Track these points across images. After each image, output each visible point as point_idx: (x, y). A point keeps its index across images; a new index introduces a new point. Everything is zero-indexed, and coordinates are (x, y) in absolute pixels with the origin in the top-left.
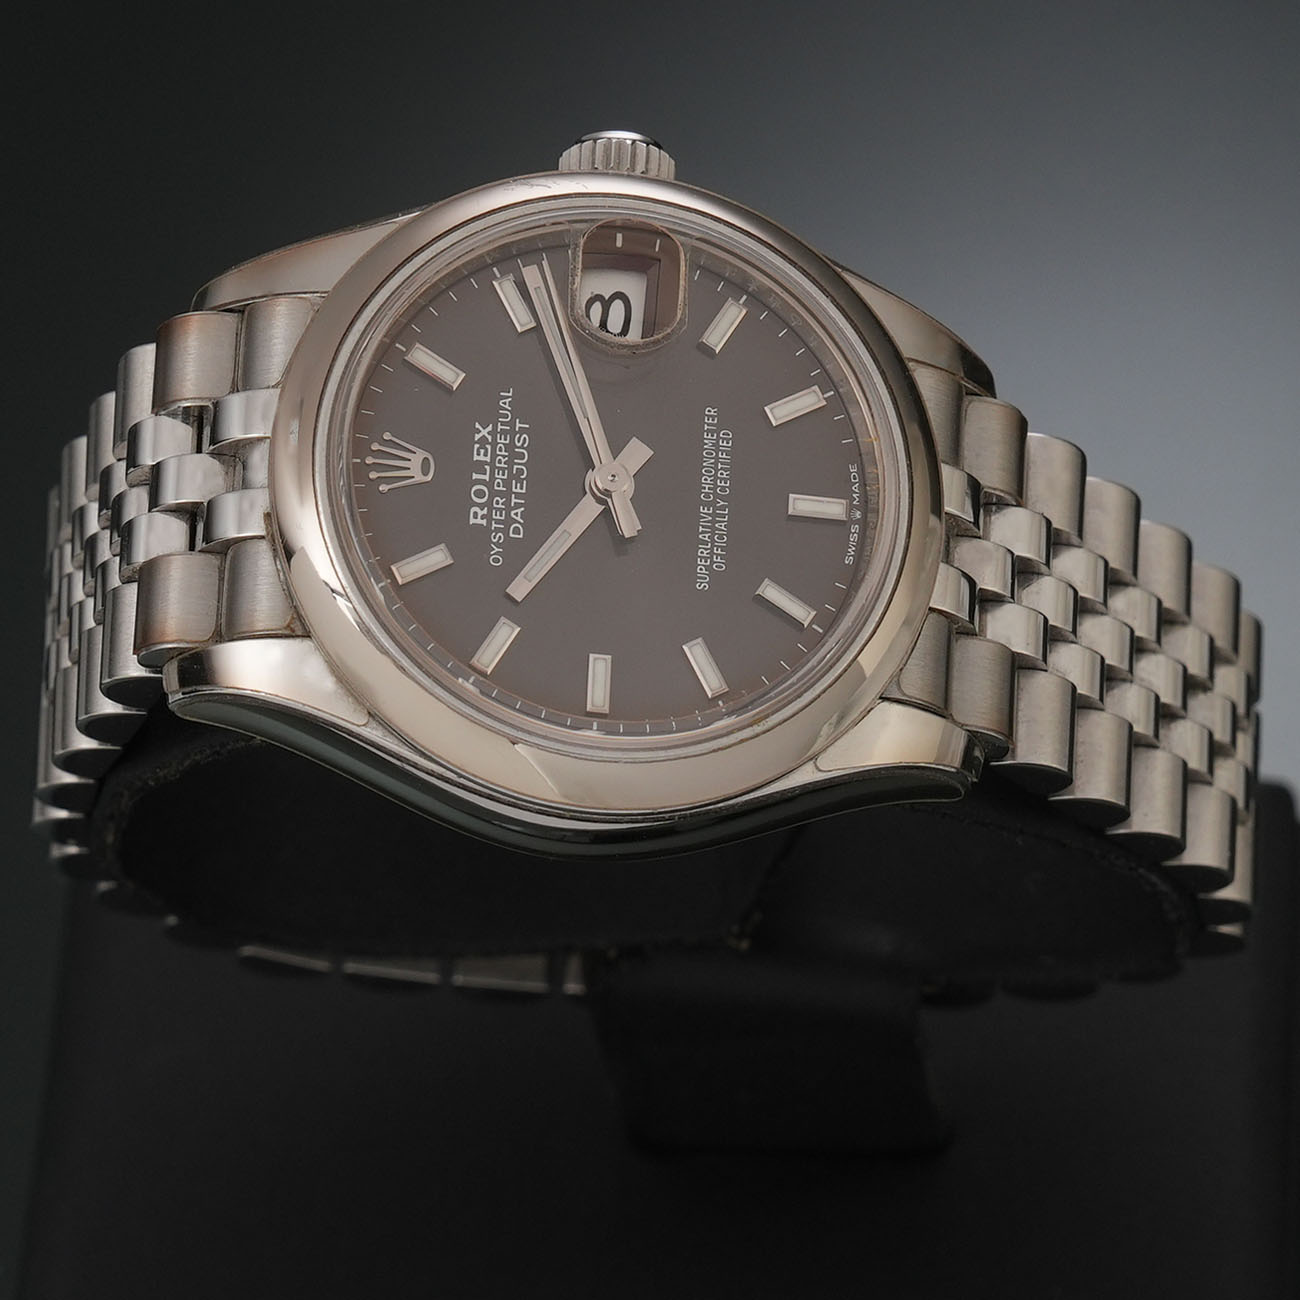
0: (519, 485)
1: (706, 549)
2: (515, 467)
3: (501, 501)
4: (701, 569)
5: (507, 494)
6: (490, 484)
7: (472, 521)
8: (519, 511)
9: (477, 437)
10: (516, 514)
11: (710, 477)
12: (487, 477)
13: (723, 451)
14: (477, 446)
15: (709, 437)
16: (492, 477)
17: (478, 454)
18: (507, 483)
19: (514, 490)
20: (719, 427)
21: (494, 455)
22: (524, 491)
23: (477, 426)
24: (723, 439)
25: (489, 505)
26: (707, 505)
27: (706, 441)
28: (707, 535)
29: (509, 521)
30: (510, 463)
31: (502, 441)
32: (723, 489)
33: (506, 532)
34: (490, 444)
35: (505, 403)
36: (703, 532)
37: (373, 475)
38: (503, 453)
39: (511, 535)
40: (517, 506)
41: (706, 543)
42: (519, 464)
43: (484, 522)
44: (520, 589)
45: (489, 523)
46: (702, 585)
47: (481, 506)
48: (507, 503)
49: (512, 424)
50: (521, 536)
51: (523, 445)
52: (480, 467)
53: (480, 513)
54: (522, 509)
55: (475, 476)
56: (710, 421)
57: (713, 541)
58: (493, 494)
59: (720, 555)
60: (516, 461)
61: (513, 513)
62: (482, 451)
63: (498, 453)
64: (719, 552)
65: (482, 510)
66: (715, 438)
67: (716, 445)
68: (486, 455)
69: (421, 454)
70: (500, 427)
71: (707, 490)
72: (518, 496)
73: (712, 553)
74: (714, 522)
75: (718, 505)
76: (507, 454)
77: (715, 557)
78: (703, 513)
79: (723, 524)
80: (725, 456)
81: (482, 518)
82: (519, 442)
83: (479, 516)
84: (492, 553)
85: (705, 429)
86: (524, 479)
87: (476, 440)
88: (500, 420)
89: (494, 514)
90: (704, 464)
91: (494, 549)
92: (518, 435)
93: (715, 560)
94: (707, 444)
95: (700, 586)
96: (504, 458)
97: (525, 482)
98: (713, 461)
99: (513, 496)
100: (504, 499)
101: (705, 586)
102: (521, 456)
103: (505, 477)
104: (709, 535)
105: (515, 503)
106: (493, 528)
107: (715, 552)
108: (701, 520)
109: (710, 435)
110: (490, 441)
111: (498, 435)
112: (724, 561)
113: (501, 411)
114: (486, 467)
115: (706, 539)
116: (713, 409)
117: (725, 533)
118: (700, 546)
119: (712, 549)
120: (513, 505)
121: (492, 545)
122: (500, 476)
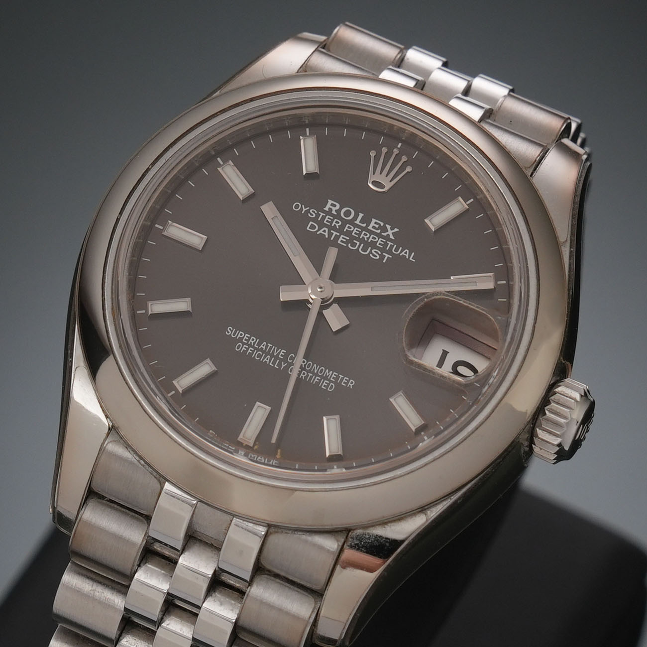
0: (345, 240)
1: (254, 343)
2: (358, 243)
3: (337, 225)
4: (241, 335)
5: (341, 230)
6: (352, 222)
7: (330, 202)
8: (326, 234)
9: (388, 227)
10: (324, 231)
12: (357, 222)
13: (320, 380)
14: (382, 224)
15: (333, 376)
16: (356, 226)
17: (376, 223)
18: (349, 233)
19: (342, 236)
20: (338, 385)
21: (371, 232)
22: (339, 242)
23: (396, 230)
24: (329, 384)
25: (338, 216)
26: (286, 356)
27: (331, 372)
28: (264, 347)
29: (321, 225)
30: (362, 241)
31: (380, 241)
33: (315, 220)
34: (381, 232)
35: (406, 253)
36: (267, 346)
37: (384, 150)
38: (371, 239)
39: (311, 223)
40: (330, 234)
41: (259, 345)
42: (359, 246)
43: (326, 209)
44: (269, 210)
45: (324, 212)
46: (230, 331)
47: (338, 211)
48: (334, 228)
49: (390, 252)
50: (308, 229)
51: (372, 253)
53: (334, 209)
54: (327, 237)
55: (361, 215)
56: (344, 381)
57: (258, 350)
58: (345, 222)
59: (247, 350)
60: (362, 245)
61: (326, 230)
62: (377, 226)
63: (372, 236)
64: (249, 351)
65: (336, 211)
66: (332, 379)
67: (326, 378)
68: (374, 227)
69: (388, 186)
70: (390, 244)
72: (337, 237)
73: (250, 346)
74: (272, 356)
75: (283, 363)
76: (369, 241)
77: (247, 347)
78: (281, 351)
79: (268, 361)
80: (316, 380)
81: (329, 209)
82: (375, 252)
83: (331, 207)
84: (303, 206)
85: (340, 375)
86: (348, 245)
87: (387, 225)
88: (395, 246)
89: (330, 217)
90: (315, 365)
91: (305, 208)
92: (380, 253)
93: (245, 346)
94: (329, 372)
95: (230, 329)
96: (367, 238)
97: (345, 245)
98: (315, 372)
99: (338, 234)
100: (338, 227)
101: (228, 332)
102: (364, 250)
103: (353, 234)
104: (264, 349)
105: (333, 234)
106: (320, 213)
107: (251, 348)
108: (276, 348)
109: (335, 377)
110: (382, 234)
111: (385, 241)
112: (242, 351)
113: (401, 248)
114: (365, 224)
115: (262, 346)
116: (353, 386)
117: (261, 360)
118: (258, 340)
119: (253, 347)
120: (332, 231)
121: (308, 208)
122: (355, 231)
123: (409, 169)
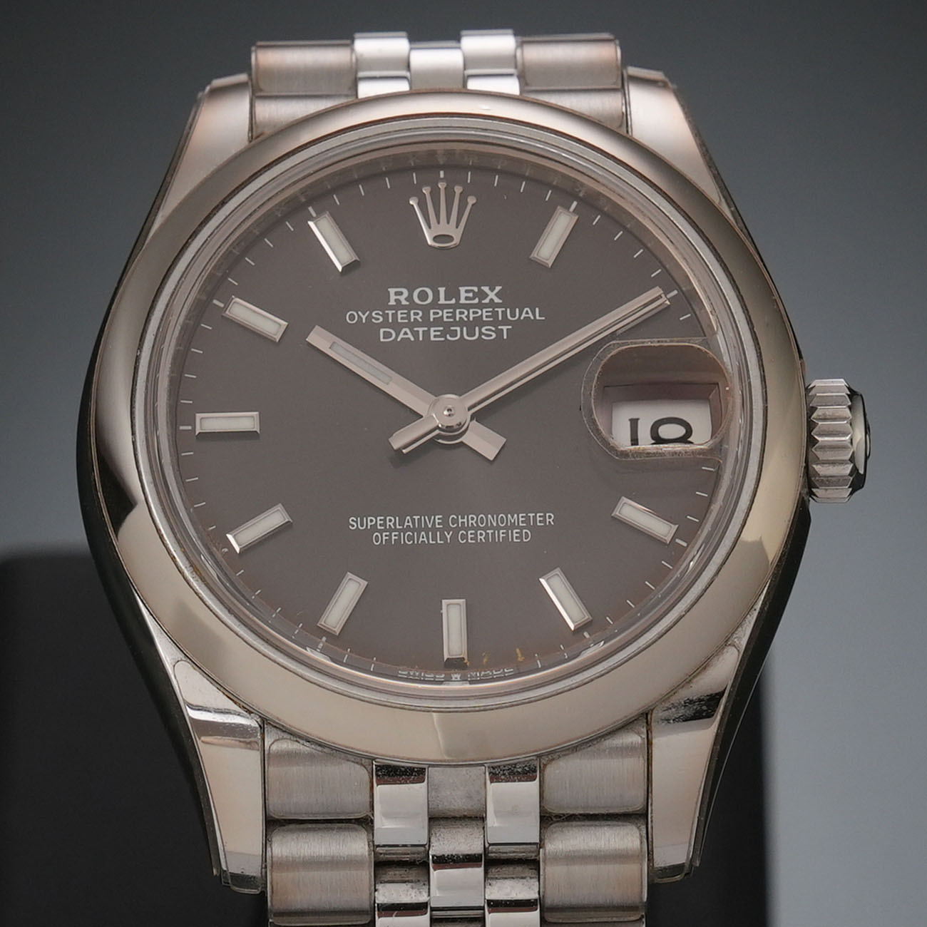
0: (439, 333)
1: (395, 524)
2: (458, 329)
3: (418, 317)
4: (371, 521)
5: (426, 322)
6: (435, 304)
7: (392, 291)
8: (410, 336)
9: (486, 289)
10: (406, 333)
11: (476, 522)
12: (442, 301)
13: (507, 533)
14: (476, 289)
15: (521, 519)
16: (443, 307)
17: (467, 291)
18: (439, 322)
19: (432, 329)
20: (534, 528)
21: (468, 307)
22: (432, 339)
23: (498, 288)
24: (521, 533)
25: (412, 305)
26: (445, 521)
27: (516, 515)
28: (410, 524)
29: (397, 327)
30: (461, 323)
31: (485, 313)
32: (464, 537)
33: (385, 324)
34: (480, 301)
35: (527, 313)
36: (413, 520)
37: (426, 190)
38: (471, 316)
39: (382, 331)
40: (416, 334)
41: (402, 523)
42: (462, 331)
43: (392, 302)
44: (320, 339)
45: (391, 308)
46: (354, 523)
47: (410, 298)
48: (416, 323)
49: (505, 321)
50: (382, 340)
51: (484, 334)
52: (453, 293)
53: (402, 298)
54: (412, 339)
55: (442, 290)
56: (538, 519)
57: (404, 531)
58: (426, 309)
59: (391, 538)
60: (465, 329)
61: (407, 330)
62: (471, 295)
63: (471, 311)
64: (393, 538)
65: (406, 299)
66: (521, 524)
67: (513, 526)
68: (467, 298)
69: (457, 235)
70: (500, 310)
71: (460, 521)
72: (426, 334)
73: (391, 530)
74: (427, 530)
75: (446, 533)
76: (471, 319)
77: (388, 533)
78: (435, 518)
79: (425, 539)
80: (501, 535)
81: (396, 300)
82: (486, 330)
83: (398, 297)
84: (360, 313)
85: (529, 515)
86: (446, 338)
87: (482, 288)
88: (508, 310)
89: (402, 311)
90: (490, 516)
91: (364, 314)
92: (493, 329)
93: (384, 534)
94: (512, 518)
95: (353, 520)
96: (466, 317)
97: (443, 339)
98: (495, 524)
99: (426, 329)
100: (420, 320)
101: (353, 526)
102: (471, 334)
103: (445, 320)
104: (412, 527)
105: (418, 331)
106: (387, 312)
107: (393, 534)
108: (426, 517)
109: (523, 519)
110: (483, 302)
111: (491, 309)
112: (384, 543)
113: (517, 310)
114: (454, 300)
115: (406, 524)
116: (553, 521)
117: (416, 542)
118: (397, 518)
119: (396, 530)
120: (415, 329)
121: (368, 312)
122: (445, 314)
123: (471, 200)
